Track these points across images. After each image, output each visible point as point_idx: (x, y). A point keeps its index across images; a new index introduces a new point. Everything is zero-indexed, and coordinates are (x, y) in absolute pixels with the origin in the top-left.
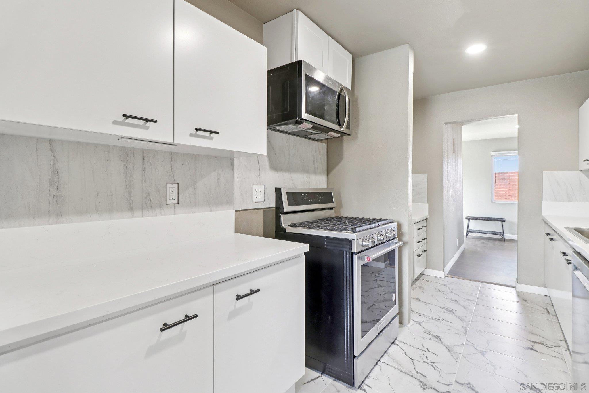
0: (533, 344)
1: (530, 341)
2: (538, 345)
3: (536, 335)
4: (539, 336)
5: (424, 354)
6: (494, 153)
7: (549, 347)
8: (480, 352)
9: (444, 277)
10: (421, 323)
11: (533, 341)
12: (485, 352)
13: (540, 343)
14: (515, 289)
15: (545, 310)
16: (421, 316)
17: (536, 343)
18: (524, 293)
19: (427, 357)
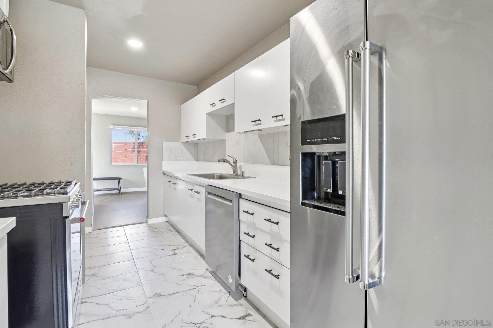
0: (174, 251)
1: (171, 250)
2: (176, 250)
3: (172, 245)
4: (174, 245)
5: (113, 295)
6: (112, 126)
7: (182, 249)
8: (150, 271)
9: (92, 231)
10: (95, 274)
11: (173, 250)
12: (153, 269)
13: (177, 249)
14: (146, 223)
15: (168, 230)
16: (91, 269)
17: (175, 250)
18: (153, 224)
19: (117, 296)
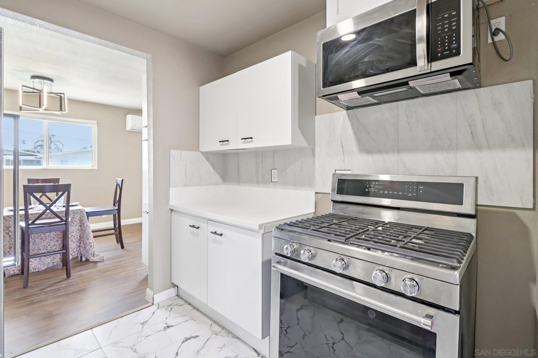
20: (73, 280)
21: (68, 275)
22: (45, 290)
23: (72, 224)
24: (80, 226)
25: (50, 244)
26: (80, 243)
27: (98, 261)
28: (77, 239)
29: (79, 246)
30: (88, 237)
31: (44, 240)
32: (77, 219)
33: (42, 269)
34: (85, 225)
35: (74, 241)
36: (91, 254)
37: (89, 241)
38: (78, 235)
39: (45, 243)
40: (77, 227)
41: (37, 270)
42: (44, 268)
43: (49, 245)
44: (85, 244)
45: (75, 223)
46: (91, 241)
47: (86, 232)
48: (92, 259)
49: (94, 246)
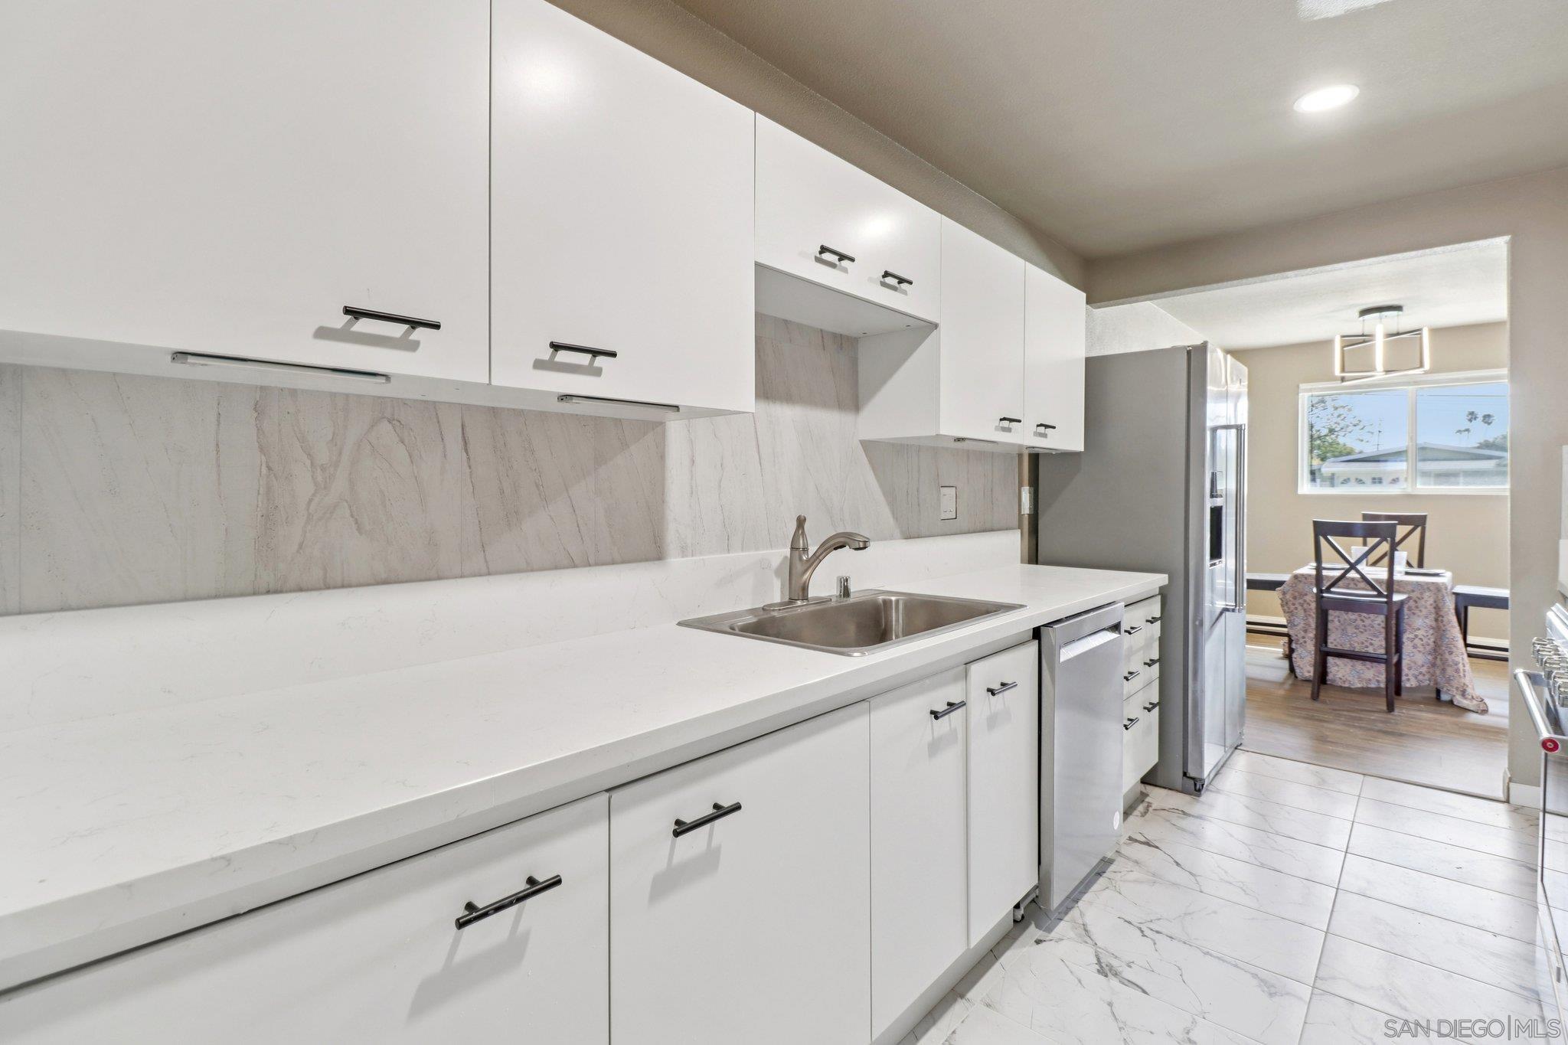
20: (1394, 718)
21: (1391, 708)
22: (1341, 713)
23: (1417, 612)
24: (1436, 620)
25: (1373, 642)
26: (1436, 658)
27: (1471, 709)
28: (1428, 648)
29: (1434, 665)
30: (1450, 648)
31: (1362, 632)
32: (1429, 603)
33: (1356, 686)
34: (1445, 619)
35: (1421, 649)
36: (1457, 689)
37: (1453, 656)
38: (1432, 640)
39: (1363, 637)
40: (1427, 621)
41: (1347, 685)
42: (1359, 686)
43: (1371, 644)
44: (1444, 662)
45: (1424, 612)
46: (1460, 659)
47: (1447, 636)
48: (1459, 700)
49: (1466, 673)
